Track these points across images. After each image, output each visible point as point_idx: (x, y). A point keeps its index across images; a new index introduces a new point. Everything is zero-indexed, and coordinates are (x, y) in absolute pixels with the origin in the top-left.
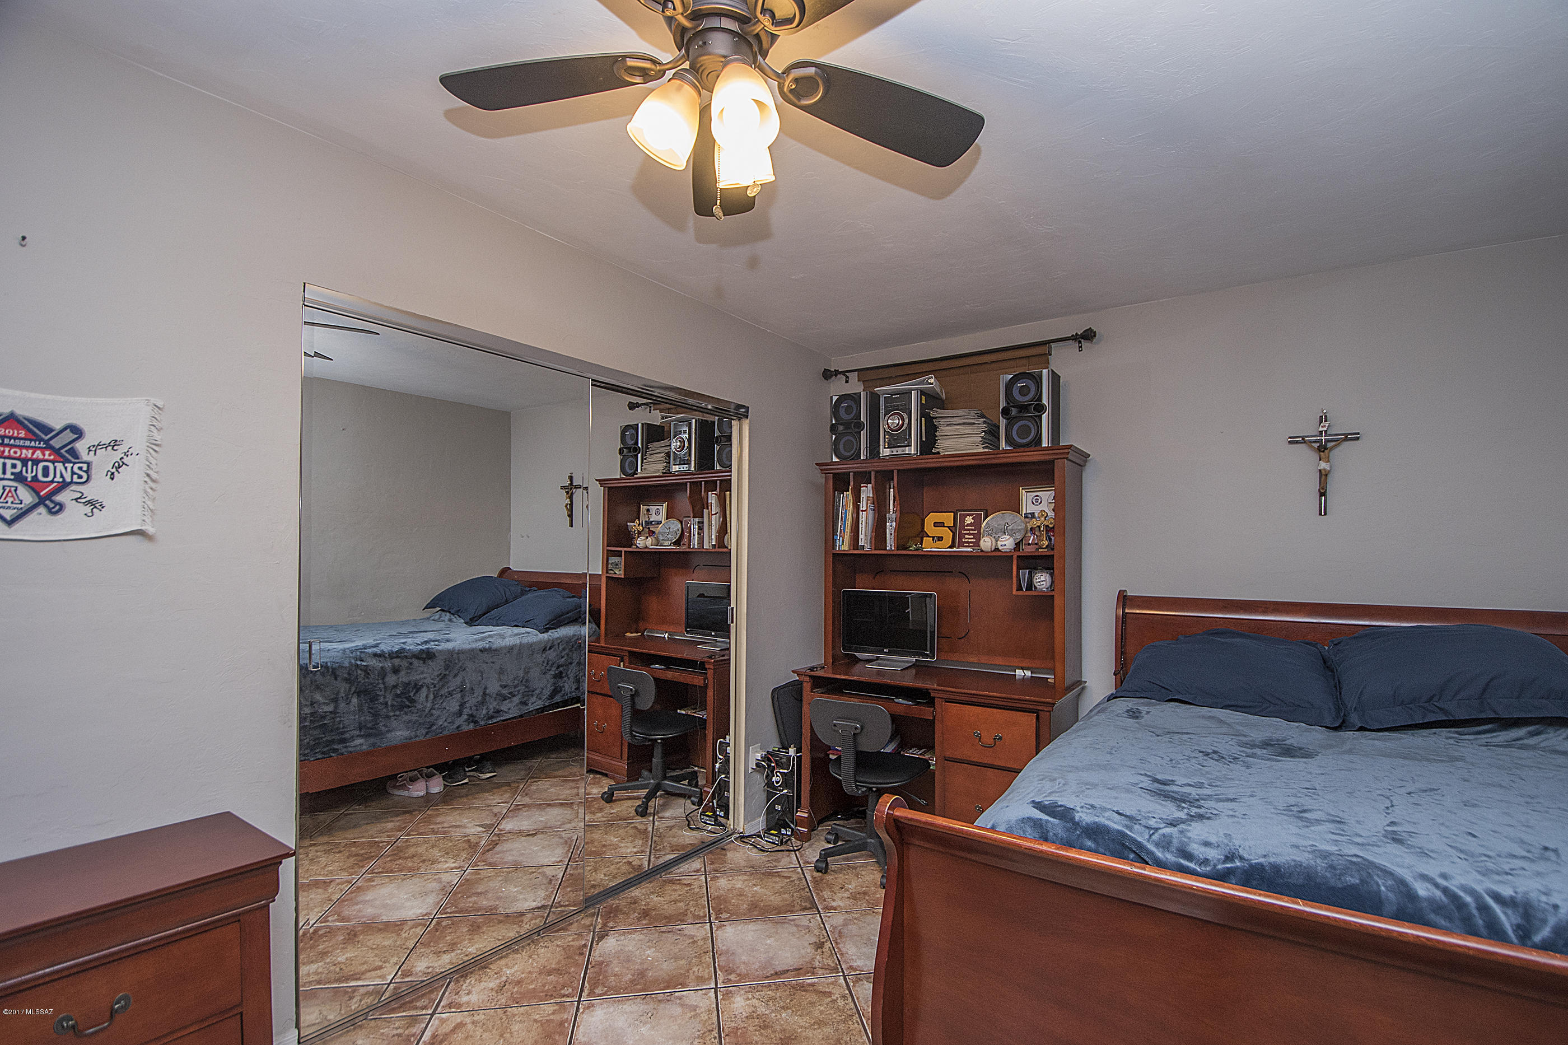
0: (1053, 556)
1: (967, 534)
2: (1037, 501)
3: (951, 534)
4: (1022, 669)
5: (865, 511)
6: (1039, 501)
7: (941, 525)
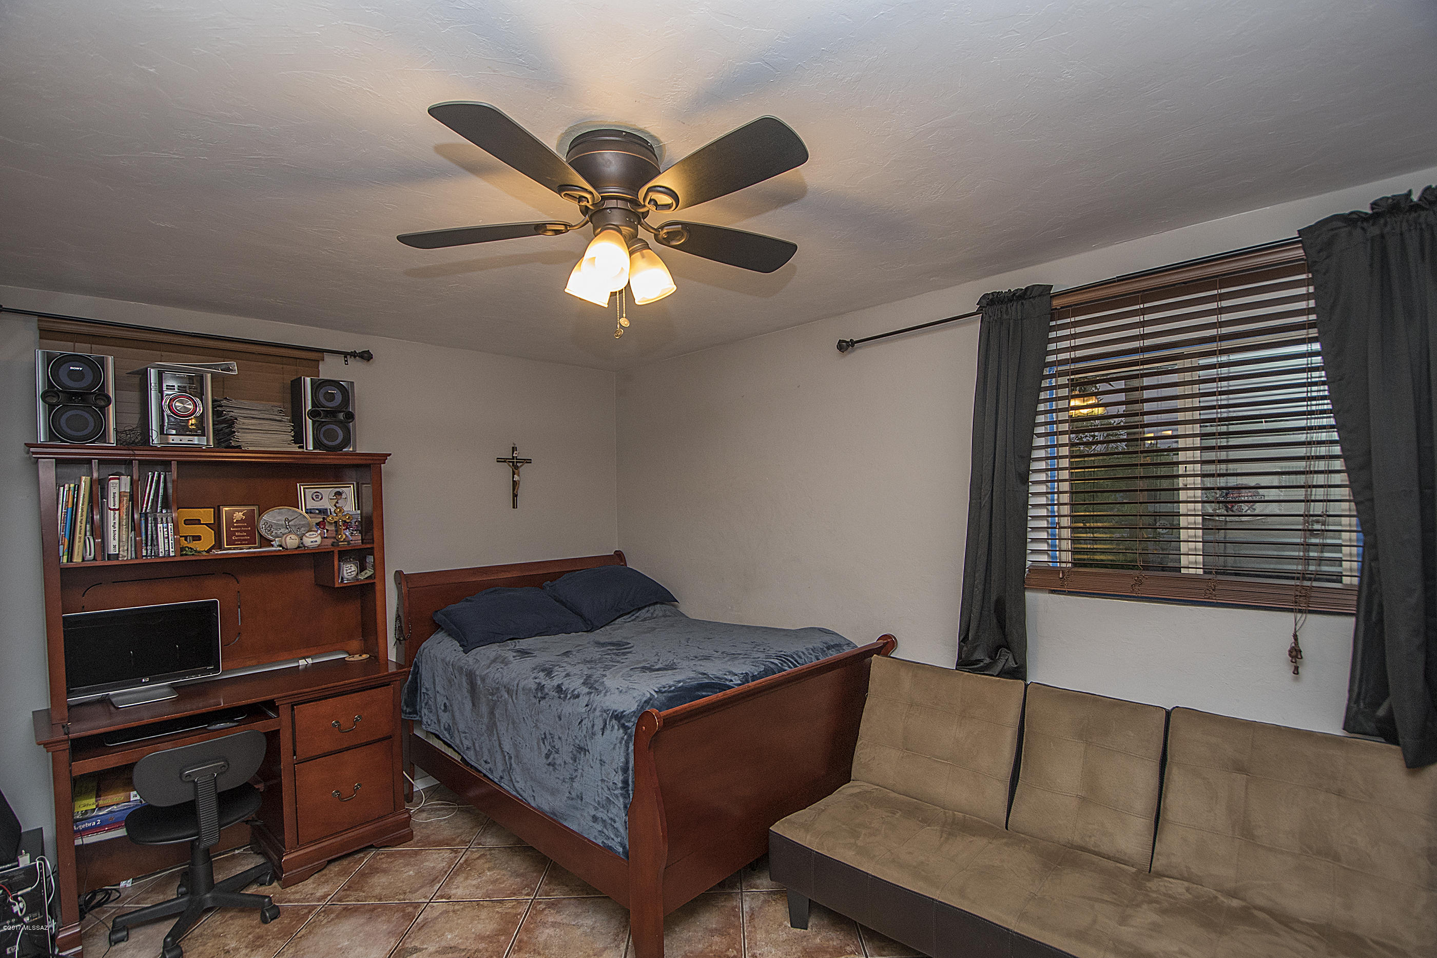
0: (373, 548)
1: (237, 531)
2: (317, 497)
3: (213, 532)
4: (304, 658)
5: (119, 509)
6: (320, 497)
7: (197, 522)
